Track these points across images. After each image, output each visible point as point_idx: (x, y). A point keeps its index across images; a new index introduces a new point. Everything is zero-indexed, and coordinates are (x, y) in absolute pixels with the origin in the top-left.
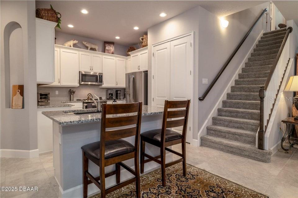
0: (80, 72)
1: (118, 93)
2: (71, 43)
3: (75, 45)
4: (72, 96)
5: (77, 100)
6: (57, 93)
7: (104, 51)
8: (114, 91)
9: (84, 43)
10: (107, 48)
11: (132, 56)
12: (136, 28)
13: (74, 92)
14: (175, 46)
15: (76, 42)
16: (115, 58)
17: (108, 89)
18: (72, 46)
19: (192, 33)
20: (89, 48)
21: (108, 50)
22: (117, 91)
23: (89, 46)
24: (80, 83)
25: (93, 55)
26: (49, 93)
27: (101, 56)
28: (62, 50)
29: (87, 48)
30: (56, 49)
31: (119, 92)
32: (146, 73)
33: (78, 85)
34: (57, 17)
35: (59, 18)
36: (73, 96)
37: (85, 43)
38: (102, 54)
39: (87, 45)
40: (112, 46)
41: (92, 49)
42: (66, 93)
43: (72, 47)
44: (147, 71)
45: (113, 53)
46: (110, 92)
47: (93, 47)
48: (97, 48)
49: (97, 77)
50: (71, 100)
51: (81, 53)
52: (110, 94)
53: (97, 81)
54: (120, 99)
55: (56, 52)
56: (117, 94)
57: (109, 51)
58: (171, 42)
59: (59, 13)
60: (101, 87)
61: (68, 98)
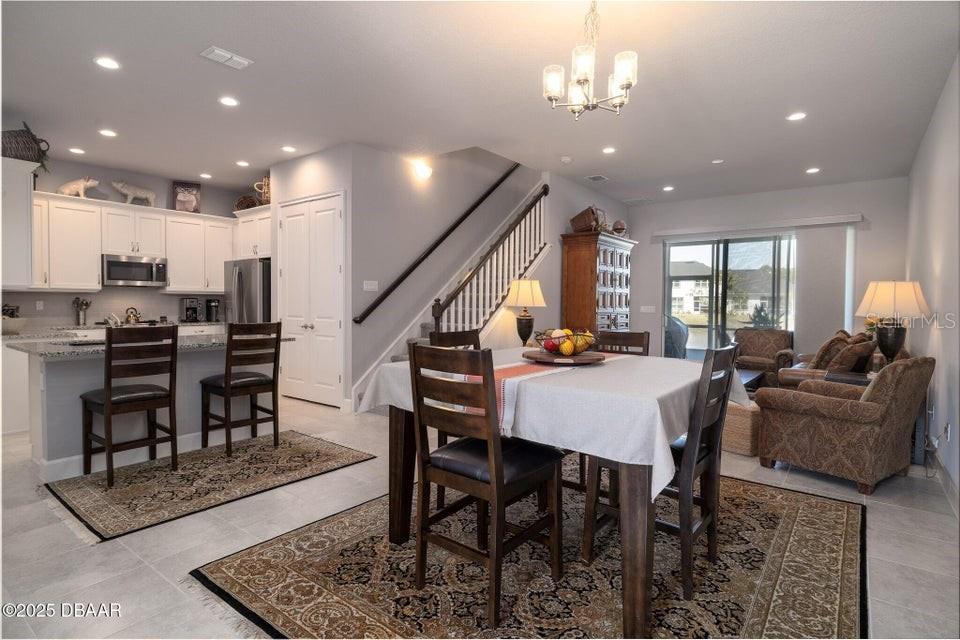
0: (102, 255)
1: (211, 307)
2: (80, 186)
3: (89, 192)
4: (81, 313)
5: (97, 323)
6: (40, 305)
7: (172, 204)
8: (203, 302)
9: (115, 185)
10: (180, 197)
11: (241, 220)
12: (243, 164)
13: (87, 305)
14: (317, 212)
15: (91, 183)
16: (201, 222)
17: (183, 297)
18: (82, 193)
19: (342, 193)
20: (130, 199)
21: (181, 202)
22: (209, 302)
23: (131, 193)
24: (103, 283)
25: (139, 214)
26: (18, 308)
27: (162, 217)
28: (53, 204)
29: (124, 198)
30: (36, 201)
31: (213, 304)
32: (266, 263)
33: (99, 287)
34: (40, 149)
35: (44, 152)
36: (85, 315)
37: (119, 186)
38: (166, 214)
39: (125, 191)
40: (194, 192)
41: (138, 201)
42: (66, 306)
43: (82, 197)
44: (269, 259)
45: (196, 211)
46: (188, 304)
47: (142, 194)
48: (151, 196)
49: (152, 267)
50: (78, 324)
51: (106, 210)
52: (188, 309)
53: (150, 278)
54: (217, 321)
55: (36, 210)
56: (209, 308)
57: (187, 206)
58: (311, 203)
59: (43, 141)
60: (163, 292)
61: (71, 320)
